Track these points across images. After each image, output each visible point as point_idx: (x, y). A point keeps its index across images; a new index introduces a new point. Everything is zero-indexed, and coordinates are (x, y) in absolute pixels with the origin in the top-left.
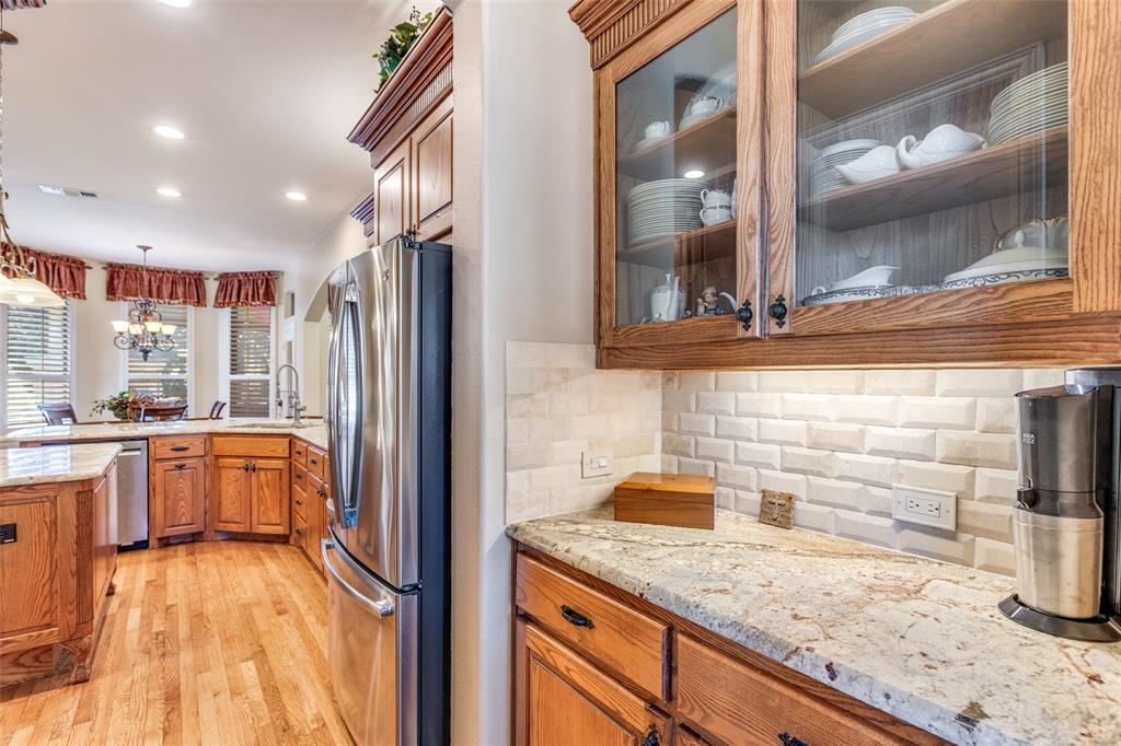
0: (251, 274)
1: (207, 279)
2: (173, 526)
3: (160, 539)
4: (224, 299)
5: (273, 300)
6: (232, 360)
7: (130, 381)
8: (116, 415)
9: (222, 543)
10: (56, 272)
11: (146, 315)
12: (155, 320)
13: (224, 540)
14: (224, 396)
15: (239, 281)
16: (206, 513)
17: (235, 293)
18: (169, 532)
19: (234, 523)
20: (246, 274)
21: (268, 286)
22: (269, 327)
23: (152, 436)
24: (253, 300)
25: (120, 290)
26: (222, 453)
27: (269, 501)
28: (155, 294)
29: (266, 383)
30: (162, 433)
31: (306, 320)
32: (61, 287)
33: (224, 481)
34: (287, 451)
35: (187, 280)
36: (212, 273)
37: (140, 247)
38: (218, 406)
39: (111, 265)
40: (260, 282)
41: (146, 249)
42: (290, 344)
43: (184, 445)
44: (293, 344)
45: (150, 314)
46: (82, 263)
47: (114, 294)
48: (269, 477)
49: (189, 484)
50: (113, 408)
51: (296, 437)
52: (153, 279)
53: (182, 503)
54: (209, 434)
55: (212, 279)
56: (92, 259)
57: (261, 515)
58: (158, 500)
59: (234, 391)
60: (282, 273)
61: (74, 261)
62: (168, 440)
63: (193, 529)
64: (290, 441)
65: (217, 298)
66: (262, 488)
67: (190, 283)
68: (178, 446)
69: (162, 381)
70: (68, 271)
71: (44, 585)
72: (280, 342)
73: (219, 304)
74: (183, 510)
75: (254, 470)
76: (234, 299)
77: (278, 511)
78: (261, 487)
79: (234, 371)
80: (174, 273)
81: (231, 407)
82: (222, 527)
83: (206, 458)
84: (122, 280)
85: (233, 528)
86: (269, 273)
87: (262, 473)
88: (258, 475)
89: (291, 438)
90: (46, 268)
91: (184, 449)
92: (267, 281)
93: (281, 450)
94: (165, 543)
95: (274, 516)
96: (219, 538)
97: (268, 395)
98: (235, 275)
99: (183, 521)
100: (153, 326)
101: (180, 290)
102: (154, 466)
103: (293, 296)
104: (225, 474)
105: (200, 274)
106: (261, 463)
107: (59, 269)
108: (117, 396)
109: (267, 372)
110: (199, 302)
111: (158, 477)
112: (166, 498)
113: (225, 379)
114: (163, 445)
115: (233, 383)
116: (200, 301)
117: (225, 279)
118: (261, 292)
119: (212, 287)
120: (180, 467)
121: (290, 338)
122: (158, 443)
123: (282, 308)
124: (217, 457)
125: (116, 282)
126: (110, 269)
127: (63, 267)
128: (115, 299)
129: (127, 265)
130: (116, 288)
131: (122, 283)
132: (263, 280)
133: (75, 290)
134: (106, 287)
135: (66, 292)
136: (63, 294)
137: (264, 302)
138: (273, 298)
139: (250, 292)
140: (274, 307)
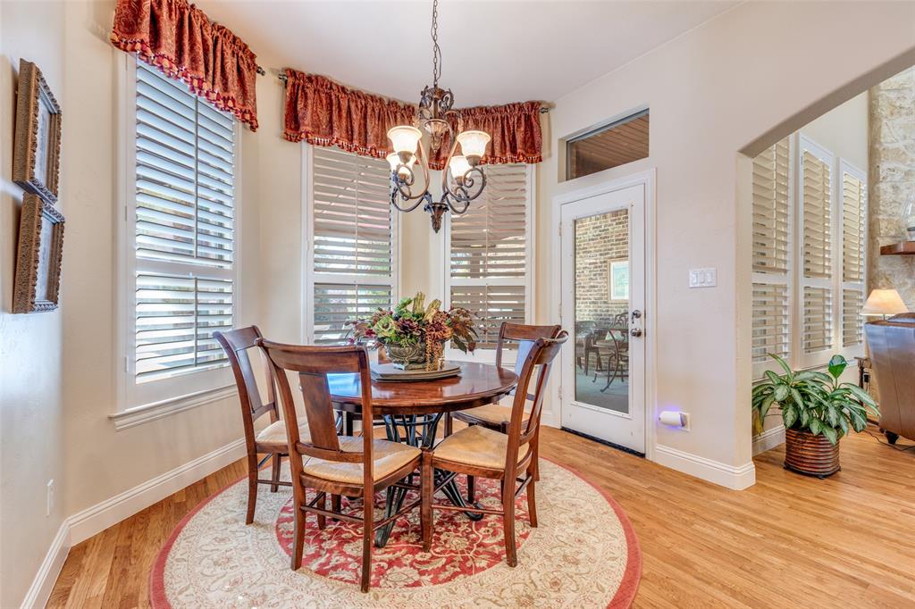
5: (539, 151)
10: (219, 54)
25: (305, 123)
32: (226, 89)
39: (293, 73)
40: (515, 120)
46: (253, 57)
47: (296, 129)
52: (353, 106)
61: (245, 48)
70: (235, 60)
84: (311, 102)
86: (531, 105)
90: (204, 41)
92: (528, 118)
98: (470, 112)
107: (222, 51)
118: (519, 137)
123: (553, 165)
125: (300, 106)
126: (291, 80)
127: (228, 51)
128: (297, 140)
129: (317, 77)
130: (300, 115)
131: (310, 107)
132: (519, 119)
133: (244, 105)
134: (285, 112)
135: (233, 101)
136: (230, 104)
137: (523, 155)
138: (535, 149)
139: (497, 139)
140: (534, 165)
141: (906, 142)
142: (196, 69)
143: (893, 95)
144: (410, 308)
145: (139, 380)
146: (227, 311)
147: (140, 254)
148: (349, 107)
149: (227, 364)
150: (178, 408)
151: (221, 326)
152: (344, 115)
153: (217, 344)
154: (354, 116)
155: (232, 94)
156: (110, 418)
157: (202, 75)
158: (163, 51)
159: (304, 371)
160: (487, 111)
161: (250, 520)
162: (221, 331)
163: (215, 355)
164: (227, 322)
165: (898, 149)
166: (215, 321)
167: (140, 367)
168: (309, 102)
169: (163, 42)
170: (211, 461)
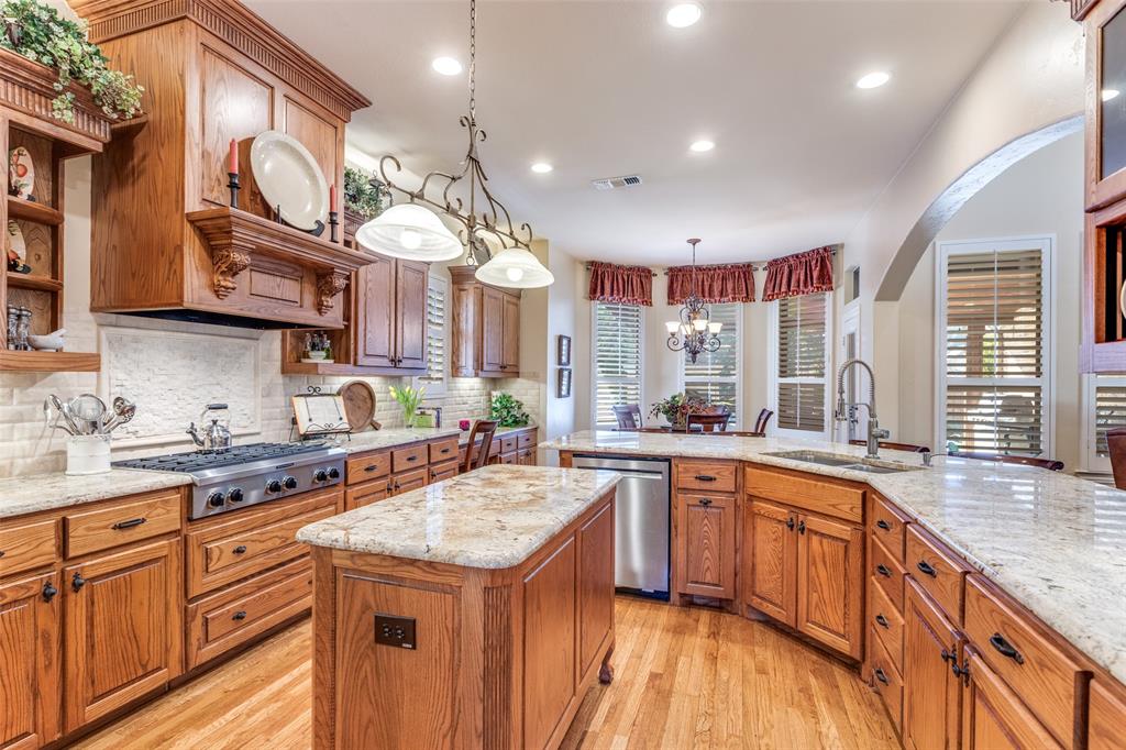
0: (803, 255)
1: (757, 269)
2: (696, 582)
3: (682, 595)
4: (773, 290)
5: (831, 283)
6: (782, 361)
7: (687, 384)
8: (669, 419)
9: (756, 626)
11: (694, 313)
12: (702, 318)
13: (760, 621)
14: (773, 404)
15: (790, 266)
16: (736, 575)
17: (785, 280)
18: (692, 589)
19: (771, 603)
20: (797, 257)
21: (823, 266)
22: (823, 324)
23: (675, 457)
24: (806, 286)
25: (678, 293)
26: (757, 494)
27: (825, 588)
28: (707, 294)
29: (820, 388)
30: (684, 454)
31: (876, 300)
32: (634, 295)
33: (760, 536)
34: (860, 511)
35: (737, 274)
36: (759, 263)
37: (689, 241)
38: (765, 416)
39: (671, 269)
41: (694, 242)
42: (852, 337)
43: (710, 474)
44: (857, 337)
45: (699, 312)
46: (649, 271)
47: (673, 299)
48: (825, 547)
49: (716, 530)
50: (666, 412)
51: (875, 491)
53: (707, 553)
54: (740, 461)
55: (760, 269)
56: (657, 267)
57: (812, 609)
58: (680, 543)
59: (783, 397)
60: (842, 246)
61: (644, 269)
62: (691, 465)
63: (719, 592)
64: (864, 495)
65: (765, 290)
66: (814, 563)
67: (739, 276)
68: (703, 473)
69: (720, 384)
70: (639, 279)
71: (445, 737)
72: (837, 336)
73: (768, 298)
74: (708, 563)
75: (802, 530)
76: (783, 288)
77: (841, 613)
78: (811, 562)
79: (783, 374)
80: (725, 268)
81: (780, 416)
82: (756, 601)
83: (737, 496)
84: (680, 282)
85: (771, 610)
86: (825, 249)
87: (815, 539)
88: (809, 539)
89: (867, 493)
91: (711, 479)
92: (823, 260)
93: (846, 508)
94: (689, 602)
95: (835, 620)
96: (753, 617)
97: (822, 405)
98: (785, 260)
99: (708, 578)
100: (700, 325)
101: (730, 286)
102: (676, 497)
103: (856, 273)
104: (761, 524)
105: (749, 265)
106: (813, 522)
107: (632, 280)
108: (669, 399)
109: (822, 375)
110: (747, 297)
111: (680, 513)
112: (689, 542)
113: (774, 381)
114: (686, 471)
115: (783, 388)
116: (749, 297)
117: (775, 266)
118: (815, 274)
119: (760, 278)
120: (706, 504)
121: (852, 329)
122: (681, 467)
123: (841, 292)
124: (752, 497)
125: (675, 285)
126: (670, 273)
127: (635, 277)
128: (675, 303)
129: (683, 267)
130: (675, 292)
131: (679, 286)
132: (817, 260)
133: (643, 297)
134: (667, 291)
136: (637, 301)
137: (818, 288)
138: (830, 280)
139: (802, 278)
140: (831, 293)
142: (618, 294)
144: (677, 399)
146: (639, 397)
152: (700, 284)
155: (636, 297)
157: (622, 296)
158: (606, 295)
169: (605, 292)
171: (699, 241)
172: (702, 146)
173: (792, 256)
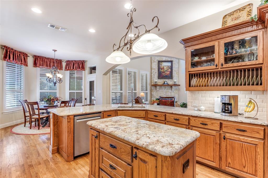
0: (77, 61)
4: (69, 68)
6: (70, 86)
10: (20, 57)
14: (67, 97)
15: (73, 63)
17: (72, 66)
21: (83, 65)
22: (82, 78)
23: (102, 112)
24: (78, 69)
28: (48, 66)
31: (103, 75)
32: (21, 62)
35: (58, 62)
36: (64, 60)
37: (53, 50)
39: (35, 56)
40: (80, 63)
41: (55, 51)
44: (95, 82)
52: (48, 61)
55: (64, 62)
56: (29, 54)
60: (87, 61)
61: (25, 54)
67: (58, 63)
70: (23, 57)
72: (86, 81)
73: (66, 69)
76: (72, 68)
79: (70, 90)
86: (83, 61)
90: (18, 55)
92: (82, 63)
98: (72, 61)
101: (56, 65)
105: (61, 60)
107: (21, 56)
110: (61, 69)
117: (68, 62)
118: (81, 66)
119: (64, 64)
122: (104, 114)
123: (87, 71)
125: (37, 61)
126: (35, 57)
127: (22, 56)
128: (36, 67)
129: (40, 56)
130: (37, 63)
131: (39, 62)
132: (81, 63)
133: (25, 63)
134: (33, 63)
135: (23, 64)
136: (22, 64)
137: (82, 70)
138: (84, 68)
139: (77, 66)
140: (84, 71)
141: (155, 67)
142: (16, 60)
143: (154, 59)
144: (50, 97)
145: (7, 108)
146: (22, 97)
147: (7, 89)
148: (47, 61)
149: (22, 106)
150: (13, 112)
151: (21, 100)
152: (46, 62)
153: (20, 103)
154: (48, 63)
155: (23, 63)
156: (2, 113)
157: (17, 61)
158: (11, 60)
159: (31, 105)
160: (75, 61)
161: (25, 126)
162: (20, 100)
163: (20, 104)
164: (22, 99)
165: (154, 68)
166: (20, 99)
167: (7, 106)
168: (38, 61)
169: (11, 58)
170: (19, 121)
171: (56, 51)
172: (92, 31)
173: (74, 61)
